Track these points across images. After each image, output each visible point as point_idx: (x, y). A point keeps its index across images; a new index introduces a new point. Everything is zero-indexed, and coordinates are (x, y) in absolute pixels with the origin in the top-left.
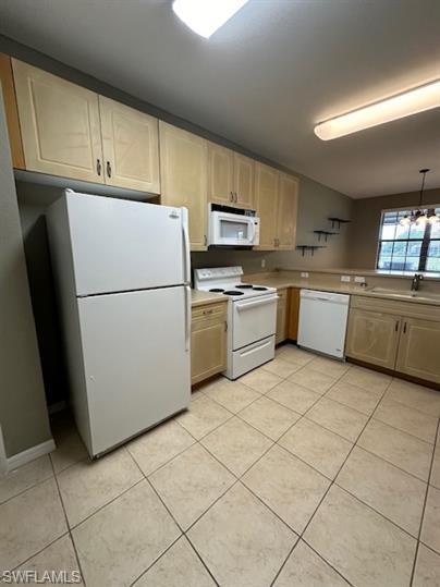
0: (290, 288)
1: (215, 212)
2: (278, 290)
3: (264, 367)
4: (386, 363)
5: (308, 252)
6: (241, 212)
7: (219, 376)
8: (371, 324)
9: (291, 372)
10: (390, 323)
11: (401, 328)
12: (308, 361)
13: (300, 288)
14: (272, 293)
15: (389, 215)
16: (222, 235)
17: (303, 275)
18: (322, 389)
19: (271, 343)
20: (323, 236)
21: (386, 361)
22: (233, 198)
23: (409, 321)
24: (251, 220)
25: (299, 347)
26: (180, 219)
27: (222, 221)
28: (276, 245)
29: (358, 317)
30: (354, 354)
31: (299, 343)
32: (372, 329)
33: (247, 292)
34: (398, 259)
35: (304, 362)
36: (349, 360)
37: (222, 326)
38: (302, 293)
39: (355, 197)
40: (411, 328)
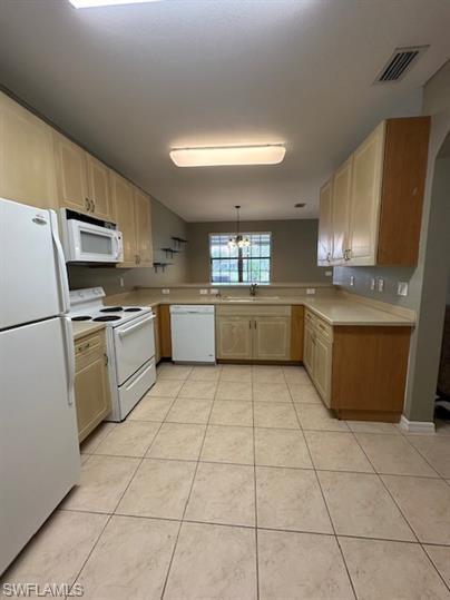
0: (159, 306)
1: (73, 221)
2: (153, 308)
3: (149, 394)
4: (247, 356)
5: (160, 269)
6: (101, 223)
7: (104, 423)
8: (233, 327)
9: (178, 389)
10: (245, 323)
11: (253, 325)
12: (188, 373)
13: (169, 305)
14: (147, 313)
15: (214, 238)
16: (84, 250)
17: (164, 291)
18: (210, 394)
19: (152, 366)
20: (169, 253)
21: (246, 354)
22: (90, 206)
23: (256, 319)
24: (114, 234)
25: (174, 363)
26: (48, 225)
27: (82, 232)
28: (138, 262)
29: (223, 323)
30: (224, 355)
31: (174, 359)
32: (234, 331)
33: (124, 316)
34: (224, 274)
35: (184, 376)
36: (219, 362)
37: (101, 360)
38: (172, 309)
39: (188, 220)
40: (259, 324)
